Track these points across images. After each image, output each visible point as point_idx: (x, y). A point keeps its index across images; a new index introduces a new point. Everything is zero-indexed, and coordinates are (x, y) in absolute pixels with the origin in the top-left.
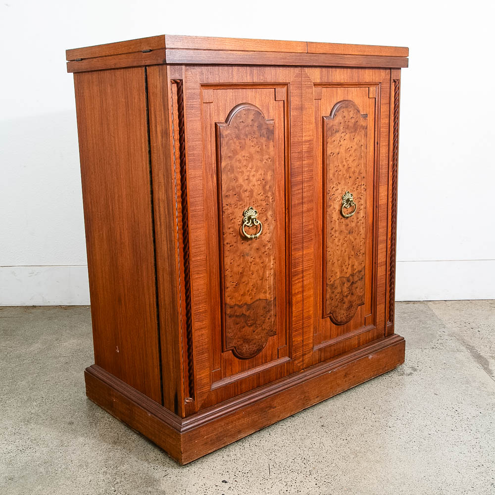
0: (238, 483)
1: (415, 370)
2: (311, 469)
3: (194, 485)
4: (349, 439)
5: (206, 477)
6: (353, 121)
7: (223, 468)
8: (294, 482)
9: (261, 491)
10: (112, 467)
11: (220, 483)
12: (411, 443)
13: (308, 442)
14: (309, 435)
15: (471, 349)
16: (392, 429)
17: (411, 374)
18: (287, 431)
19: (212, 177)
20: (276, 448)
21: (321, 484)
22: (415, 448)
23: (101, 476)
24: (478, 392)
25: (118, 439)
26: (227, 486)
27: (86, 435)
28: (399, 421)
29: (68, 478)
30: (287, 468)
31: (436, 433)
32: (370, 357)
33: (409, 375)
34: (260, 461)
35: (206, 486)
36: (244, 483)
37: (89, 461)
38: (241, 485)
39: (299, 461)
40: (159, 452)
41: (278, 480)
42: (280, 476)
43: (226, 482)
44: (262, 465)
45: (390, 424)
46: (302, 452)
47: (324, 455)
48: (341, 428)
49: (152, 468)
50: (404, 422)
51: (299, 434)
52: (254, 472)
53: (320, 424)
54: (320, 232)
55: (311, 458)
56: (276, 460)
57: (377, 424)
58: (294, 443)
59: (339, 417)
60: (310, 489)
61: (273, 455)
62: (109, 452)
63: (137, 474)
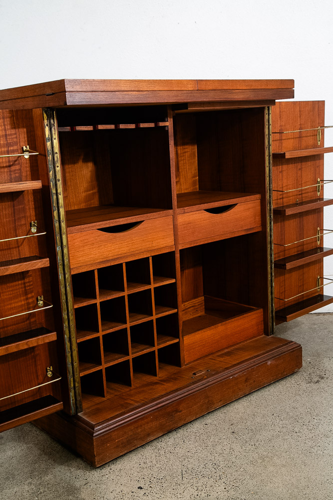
0: (153, 489)
1: (322, 378)
2: (221, 474)
3: (112, 492)
4: (257, 444)
5: (123, 484)
7: (139, 474)
8: (204, 487)
9: (173, 496)
10: (37, 478)
11: (136, 490)
12: (315, 448)
13: (219, 448)
14: (220, 441)
16: (298, 434)
17: (318, 382)
18: (200, 438)
20: (189, 454)
21: (230, 488)
22: (319, 452)
23: (26, 487)
26: (142, 492)
27: (14, 448)
28: (305, 427)
30: (199, 473)
32: (269, 363)
33: (316, 383)
34: (174, 467)
35: (123, 492)
36: (158, 489)
37: (16, 473)
38: (155, 491)
39: (210, 467)
40: (81, 462)
41: (189, 485)
42: (192, 481)
43: (141, 488)
44: (175, 471)
45: (296, 430)
46: (213, 457)
47: (234, 460)
48: (250, 434)
49: (74, 477)
50: (309, 428)
51: (211, 440)
52: (168, 478)
53: (231, 431)
55: (221, 463)
56: (189, 466)
57: (284, 430)
58: (206, 450)
59: (249, 423)
60: (219, 493)
61: (186, 462)
62: (35, 464)
63: (60, 483)
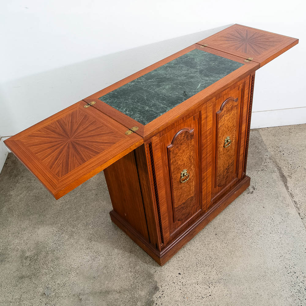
1: (254, 189)
2: (213, 263)
4: (227, 242)
5: (172, 271)
6: (231, 106)
7: (178, 265)
8: (207, 272)
10: (133, 268)
11: (178, 275)
12: (253, 243)
13: (211, 245)
14: (211, 241)
15: (280, 169)
16: (245, 234)
18: (201, 239)
19: (167, 168)
20: (198, 251)
21: (218, 273)
22: (255, 246)
23: (130, 274)
24: (282, 204)
25: (131, 249)
26: (181, 276)
28: (248, 229)
29: (117, 276)
30: (204, 264)
31: (264, 236)
33: (252, 193)
34: (192, 260)
35: (173, 277)
37: (123, 264)
38: (186, 275)
39: (208, 258)
40: (150, 257)
41: (201, 272)
42: (201, 269)
43: (180, 274)
44: (193, 262)
45: (244, 231)
46: (209, 252)
47: (218, 254)
48: (224, 235)
49: (149, 267)
50: (250, 229)
51: (207, 240)
52: (191, 267)
53: (215, 233)
54: (215, 158)
55: (213, 256)
56: (199, 259)
57: (239, 231)
58: (205, 247)
59: (222, 227)
60: (214, 276)
61: (197, 256)
62: (130, 258)
63: (143, 271)
